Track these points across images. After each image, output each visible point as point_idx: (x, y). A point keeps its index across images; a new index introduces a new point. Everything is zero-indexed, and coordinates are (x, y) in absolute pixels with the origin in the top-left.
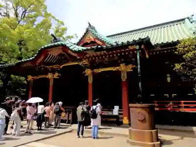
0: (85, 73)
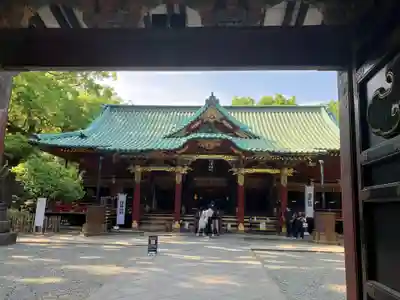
0: (232, 172)
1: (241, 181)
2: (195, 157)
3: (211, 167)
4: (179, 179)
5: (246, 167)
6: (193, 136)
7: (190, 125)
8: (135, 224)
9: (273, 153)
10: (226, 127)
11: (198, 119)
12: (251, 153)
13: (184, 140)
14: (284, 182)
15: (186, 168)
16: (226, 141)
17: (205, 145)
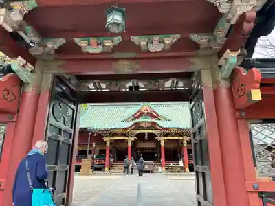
0: (158, 139)
1: (162, 144)
2: (138, 132)
3: (146, 137)
4: (130, 144)
5: (165, 136)
6: (137, 120)
7: (135, 115)
8: (106, 169)
9: (178, 128)
10: (153, 115)
11: (139, 111)
12: (166, 129)
13: (132, 123)
14: (185, 143)
15: (134, 137)
16: (154, 123)
17: (143, 125)
